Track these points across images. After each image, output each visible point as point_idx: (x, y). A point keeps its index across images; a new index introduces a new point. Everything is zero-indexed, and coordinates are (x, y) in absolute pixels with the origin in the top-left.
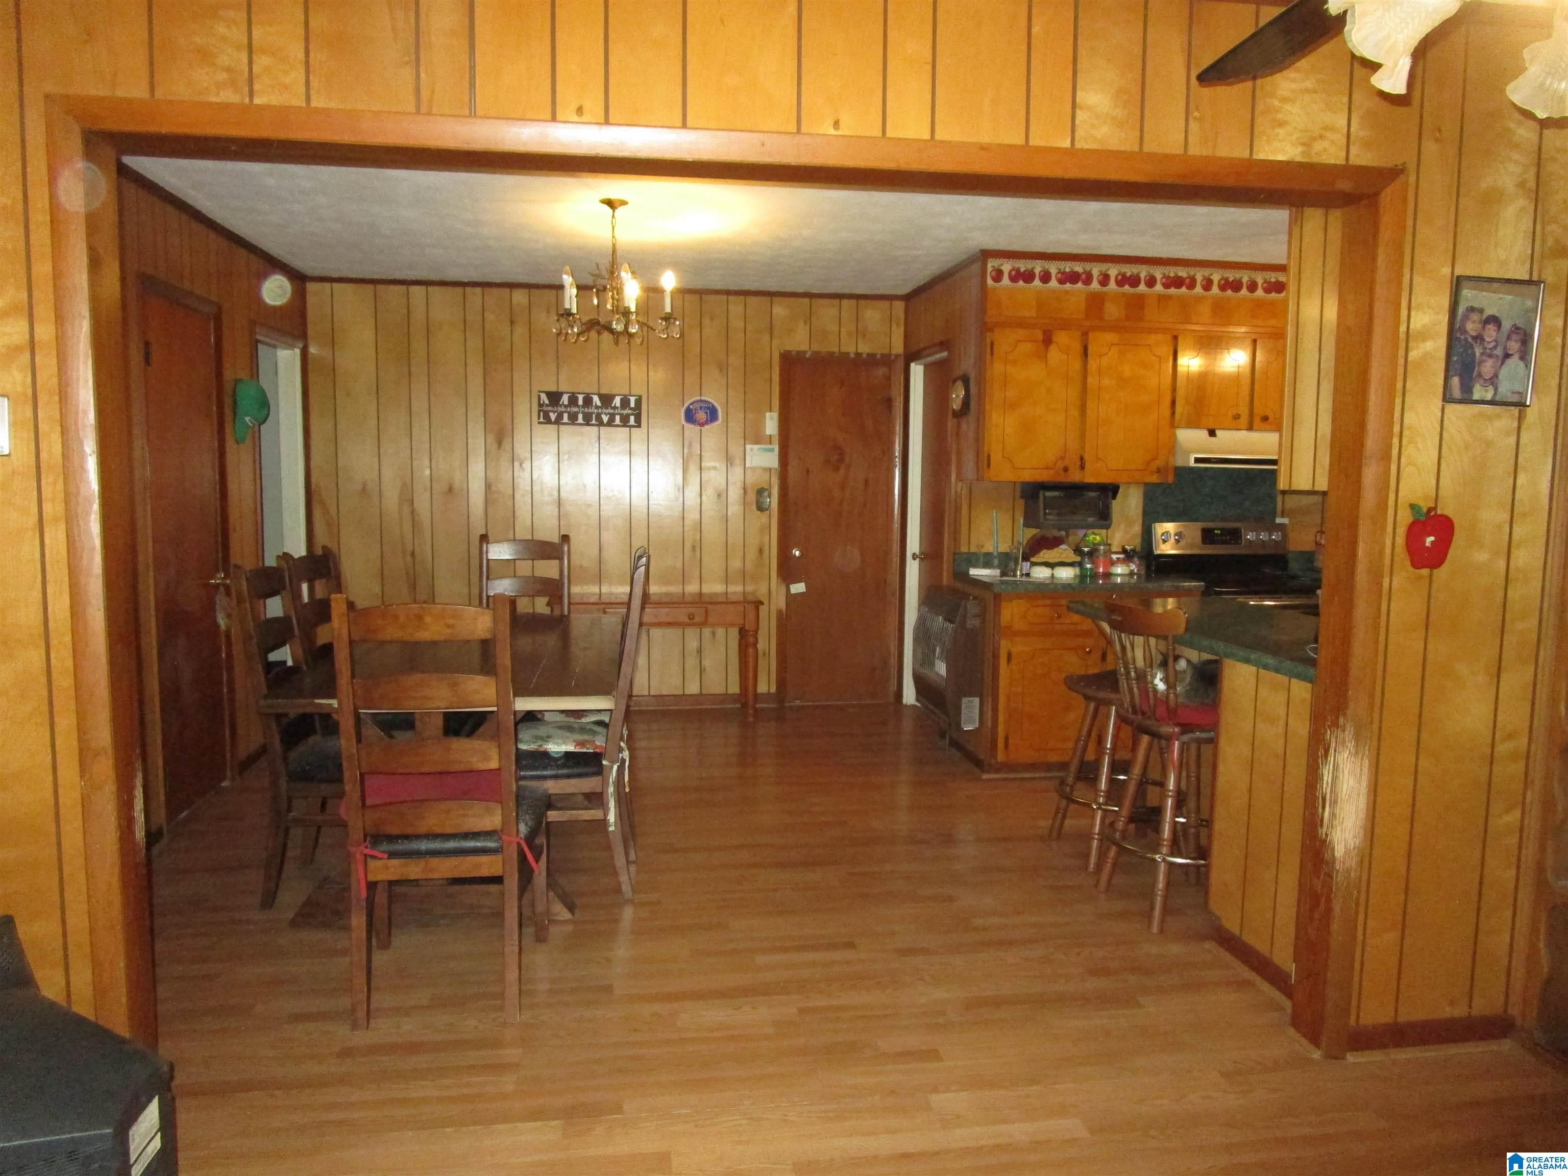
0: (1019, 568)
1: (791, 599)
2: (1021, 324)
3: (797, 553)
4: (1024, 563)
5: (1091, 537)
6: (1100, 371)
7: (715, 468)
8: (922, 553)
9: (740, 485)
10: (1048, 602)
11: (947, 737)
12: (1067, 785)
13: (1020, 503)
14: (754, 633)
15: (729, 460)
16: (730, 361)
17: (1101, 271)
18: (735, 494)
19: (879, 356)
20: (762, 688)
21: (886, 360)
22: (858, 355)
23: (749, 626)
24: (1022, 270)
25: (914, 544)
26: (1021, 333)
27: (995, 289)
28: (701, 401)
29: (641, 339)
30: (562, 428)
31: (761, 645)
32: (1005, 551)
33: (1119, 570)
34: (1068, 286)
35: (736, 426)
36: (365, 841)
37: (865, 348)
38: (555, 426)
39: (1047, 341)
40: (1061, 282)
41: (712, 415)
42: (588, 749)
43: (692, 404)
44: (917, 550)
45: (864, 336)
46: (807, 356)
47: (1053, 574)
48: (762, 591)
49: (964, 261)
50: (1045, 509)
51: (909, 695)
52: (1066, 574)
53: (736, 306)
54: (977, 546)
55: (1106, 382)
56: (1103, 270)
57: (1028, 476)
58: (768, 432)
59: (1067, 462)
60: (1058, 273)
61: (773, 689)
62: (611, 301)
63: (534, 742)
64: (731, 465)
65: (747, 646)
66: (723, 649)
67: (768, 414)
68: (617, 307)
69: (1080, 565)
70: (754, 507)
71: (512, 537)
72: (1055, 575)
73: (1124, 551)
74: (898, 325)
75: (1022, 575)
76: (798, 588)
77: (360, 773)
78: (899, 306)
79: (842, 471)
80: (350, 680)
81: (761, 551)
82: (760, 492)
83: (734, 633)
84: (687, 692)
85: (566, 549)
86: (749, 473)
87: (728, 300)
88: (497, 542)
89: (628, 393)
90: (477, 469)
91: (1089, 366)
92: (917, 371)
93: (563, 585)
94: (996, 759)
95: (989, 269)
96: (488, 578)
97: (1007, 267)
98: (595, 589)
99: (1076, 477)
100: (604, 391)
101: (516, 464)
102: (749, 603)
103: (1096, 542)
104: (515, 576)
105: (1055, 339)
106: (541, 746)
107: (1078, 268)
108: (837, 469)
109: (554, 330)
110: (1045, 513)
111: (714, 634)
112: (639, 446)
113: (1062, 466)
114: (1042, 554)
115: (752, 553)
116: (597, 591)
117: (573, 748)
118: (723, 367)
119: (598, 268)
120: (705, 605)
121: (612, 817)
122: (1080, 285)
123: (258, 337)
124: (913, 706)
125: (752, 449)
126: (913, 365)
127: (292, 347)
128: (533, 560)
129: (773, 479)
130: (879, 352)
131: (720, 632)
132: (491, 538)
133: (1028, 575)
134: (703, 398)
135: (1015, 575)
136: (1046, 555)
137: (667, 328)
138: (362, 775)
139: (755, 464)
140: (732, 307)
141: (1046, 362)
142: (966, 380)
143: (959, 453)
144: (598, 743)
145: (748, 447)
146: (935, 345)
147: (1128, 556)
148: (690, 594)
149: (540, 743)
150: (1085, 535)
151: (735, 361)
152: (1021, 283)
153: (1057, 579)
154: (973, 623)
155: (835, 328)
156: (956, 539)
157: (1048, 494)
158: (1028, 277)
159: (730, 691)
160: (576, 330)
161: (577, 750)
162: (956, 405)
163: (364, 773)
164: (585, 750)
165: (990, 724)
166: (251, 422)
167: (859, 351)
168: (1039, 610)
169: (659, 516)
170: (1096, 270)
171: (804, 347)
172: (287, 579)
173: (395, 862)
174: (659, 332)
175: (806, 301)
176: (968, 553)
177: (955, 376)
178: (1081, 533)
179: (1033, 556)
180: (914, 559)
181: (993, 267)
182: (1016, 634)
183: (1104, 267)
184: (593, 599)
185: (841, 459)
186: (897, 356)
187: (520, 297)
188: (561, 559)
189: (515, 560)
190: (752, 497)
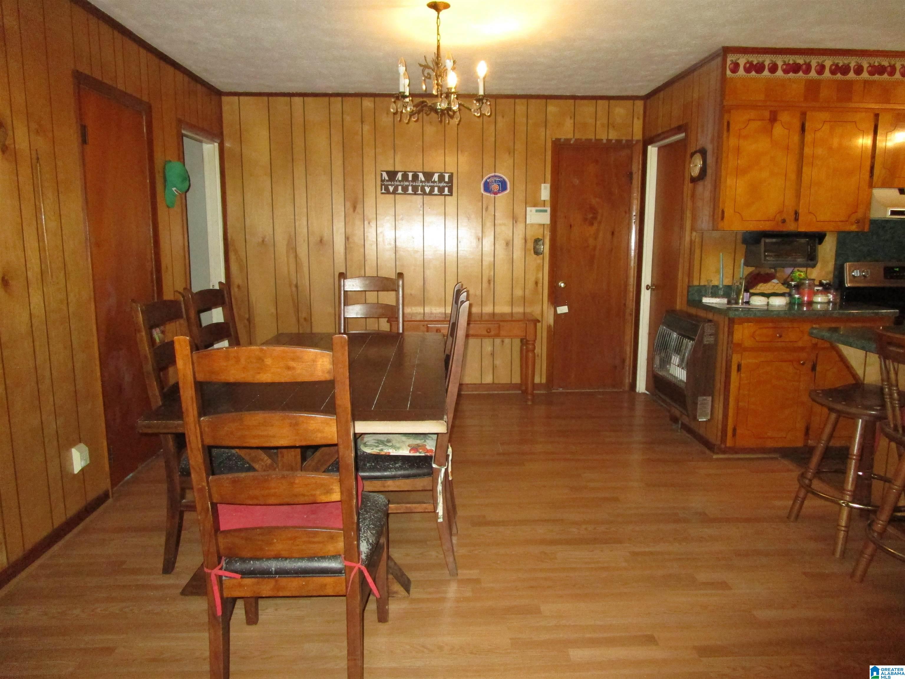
0: (741, 297)
1: (557, 316)
2: (754, 107)
3: (562, 285)
4: (745, 294)
5: (797, 274)
6: (814, 142)
7: (504, 224)
8: (653, 285)
9: (522, 236)
10: (771, 325)
11: (680, 422)
12: (806, 478)
13: (742, 249)
14: (532, 342)
15: (515, 219)
16: (516, 147)
17: (818, 63)
18: (518, 242)
19: (624, 142)
20: (537, 380)
21: (629, 145)
22: (609, 141)
23: (530, 337)
24: (755, 63)
25: (647, 278)
26: (753, 114)
27: (732, 79)
28: (495, 176)
29: (459, 119)
30: (397, 196)
31: (537, 351)
32: (727, 284)
33: (819, 299)
34: (791, 75)
35: (520, 195)
36: (219, 563)
37: (613, 136)
38: (392, 196)
39: (773, 119)
40: (786, 72)
41: (503, 186)
42: (420, 453)
43: (489, 178)
44: (649, 283)
45: (614, 127)
46: (572, 142)
47: (768, 302)
48: (535, 310)
49: (706, 58)
50: (765, 252)
51: (641, 386)
52: (779, 302)
53: (521, 107)
54: (707, 281)
55: (819, 151)
56: (820, 61)
57: (752, 226)
58: (543, 198)
59: (784, 216)
60: (783, 65)
61: (544, 381)
62: (436, 87)
63: (377, 446)
64: (516, 222)
65: (527, 351)
66: (509, 352)
67: (543, 185)
68: (441, 91)
69: (790, 295)
70: (532, 251)
71: (363, 273)
72: (770, 303)
73: (821, 284)
74: (638, 118)
75: (743, 303)
76: (563, 309)
77: (212, 504)
78: (640, 104)
79: (596, 225)
80: (196, 419)
81: (536, 283)
82: (537, 241)
83: (517, 342)
84: (483, 382)
85: (401, 283)
86: (528, 227)
87: (515, 102)
88: (352, 278)
89: (443, 171)
90: (339, 227)
91: (806, 139)
92: (653, 152)
93: (398, 309)
94: (726, 444)
95: (729, 62)
96: (344, 305)
97: (742, 60)
98: (420, 310)
99: (791, 227)
100: (427, 170)
101: (366, 223)
102: (528, 320)
103: (801, 277)
104: (366, 303)
105: (779, 118)
106: (382, 450)
107: (800, 60)
108: (592, 224)
109: (392, 110)
110: (765, 256)
111: (503, 341)
112: (451, 209)
113: (780, 219)
114: (758, 287)
115: (530, 285)
116: (422, 311)
117: (408, 452)
118: (511, 152)
119: (426, 60)
120: (498, 322)
121: (440, 510)
122: (801, 74)
123: (184, 132)
124: (644, 394)
125: (531, 211)
126: (649, 147)
127: (213, 141)
128: (378, 291)
129: (545, 232)
130: (624, 138)
131: (507, 341)
132: (348, 274)
133: (748, 303)
134: (496, 174)
135: (737, 303)
136: (762, 287)
137: (480, 108)
138: (214, 506)
139: (533, 222)
140: (518, 108)
141: (771, 138)
142: (703, 152)
143: (694, 211)
144: (428, 448)
145: (528, 209)
146: (671, 130)
147: (826, 288)
148: (486, 314)
149: (381, 447)
150: (792, 272)
151: (520, 146)
152: (753, 73)
153: (772, 306)
154: (708, 340)
155: (591, 121)
156: (690, 275)
157: (768, 240)
158: (760, 68)
159: (513, 382)
160: (408, 109)
161: (412, 454)
162: (696, 172)
163: (217, 504)
164: (417, 454)
165: (720, 417)
166: (177, 192)
167: (610, 138)
168: (765, 331)
169: (465, 259)
170: (814, 62)
171: (570, 136)
172: (184, 310)
173: (248, 581)
174: (474, 110)
175: (572, 101)
176: (699, 286)
177: (693, 150)
178: (788, 270)
179: (752, 288)
180: (647, 289)
181: (732, 61)
182: (746, 349)
183: (820, 59)
184: (419, 318)
185: (595, 218)
186: (638, 141)
187: (368, 103)
188: (397, 291)
189: (365, 291)
190: (530, 245)
